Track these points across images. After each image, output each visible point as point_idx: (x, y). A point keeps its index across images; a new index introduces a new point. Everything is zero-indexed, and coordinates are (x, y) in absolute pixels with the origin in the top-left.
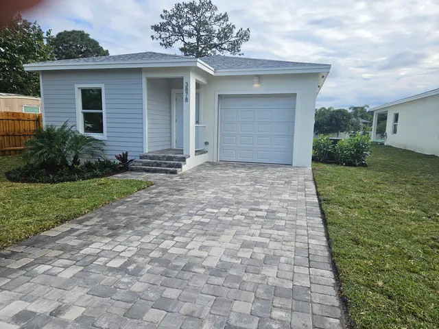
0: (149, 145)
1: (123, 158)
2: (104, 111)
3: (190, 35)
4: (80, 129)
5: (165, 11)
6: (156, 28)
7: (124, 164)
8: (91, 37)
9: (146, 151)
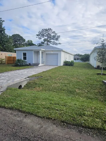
0: (34, 62)
1: (30, 64)
2: (27, 56)
3: (46, 36)
4: (23, 59)
5: (39, 31)
6: (37, 35)
7: (30, 65)
8: (21, 36)
9: (33, 63)
